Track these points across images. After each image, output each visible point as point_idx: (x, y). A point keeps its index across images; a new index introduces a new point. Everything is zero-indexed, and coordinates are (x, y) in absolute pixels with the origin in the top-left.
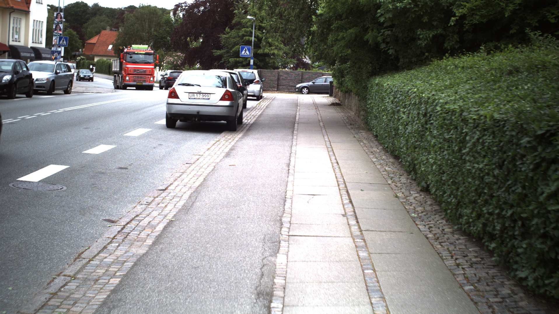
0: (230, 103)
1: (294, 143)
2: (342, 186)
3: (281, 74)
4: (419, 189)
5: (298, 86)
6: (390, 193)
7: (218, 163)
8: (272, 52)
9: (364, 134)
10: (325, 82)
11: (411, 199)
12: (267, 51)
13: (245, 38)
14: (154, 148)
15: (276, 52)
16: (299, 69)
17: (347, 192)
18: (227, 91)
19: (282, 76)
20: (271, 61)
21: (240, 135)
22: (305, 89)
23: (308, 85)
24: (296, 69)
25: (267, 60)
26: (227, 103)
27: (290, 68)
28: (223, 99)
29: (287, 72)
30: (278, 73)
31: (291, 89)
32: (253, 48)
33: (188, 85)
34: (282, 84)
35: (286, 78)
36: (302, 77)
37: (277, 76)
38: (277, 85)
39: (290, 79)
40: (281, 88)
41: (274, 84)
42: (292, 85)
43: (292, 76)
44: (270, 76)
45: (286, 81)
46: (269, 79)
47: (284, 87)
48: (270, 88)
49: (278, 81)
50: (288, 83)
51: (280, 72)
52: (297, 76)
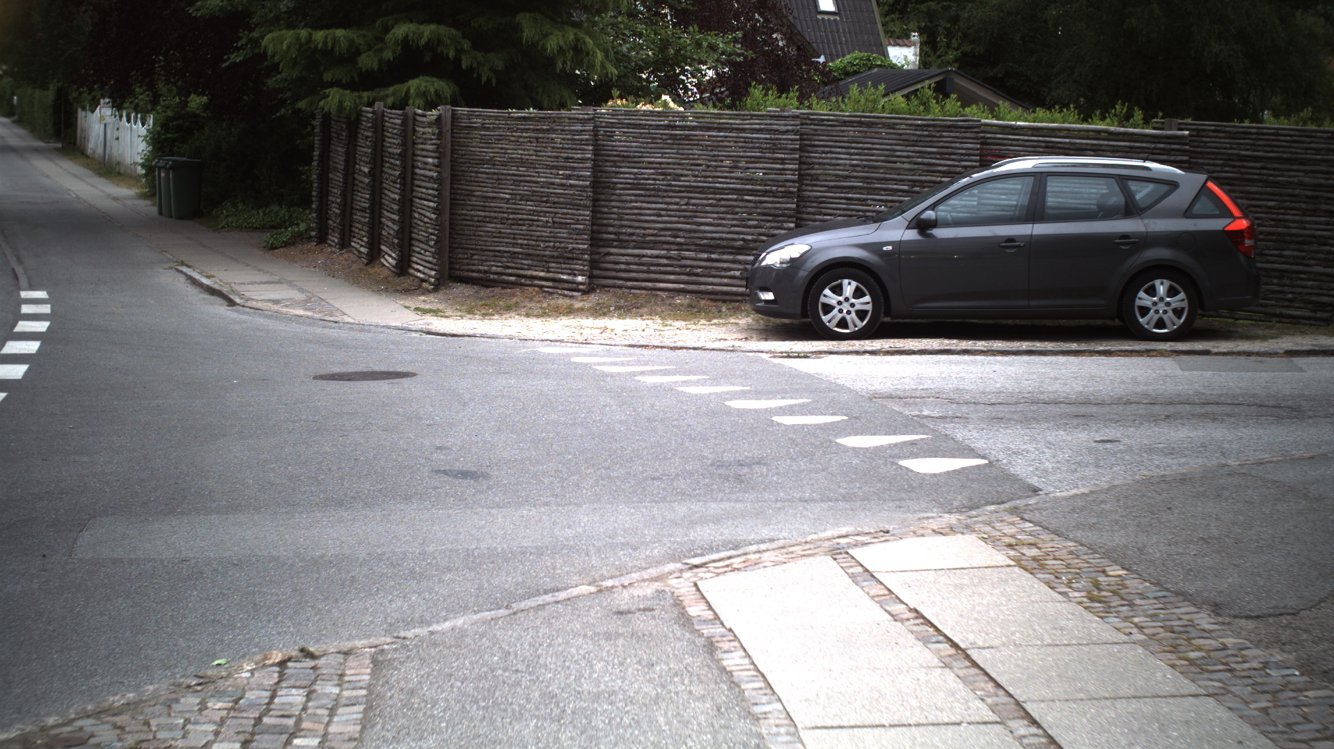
3: (621, 140)
10: (1037, 214)
22: (850, 286)
23: (872, 247)
29: (670, 124)
30: (600, 136)
34: (629, 230)
35: (663, 180)
36: (800, 169)
37: (583, 160)
38: (592, 239)
39: (700, 184)
40: (628, 264)
41: (563, 233)
42: (721, 233)
43: (715, 161)
44: (531, 165)
45: (668, 200)
46: (524, 189)
47: (649, 252)
48: (530, 267)
49: (595, 200)
50: (684, 217)
51: (612, 125)
52: (758, 159)
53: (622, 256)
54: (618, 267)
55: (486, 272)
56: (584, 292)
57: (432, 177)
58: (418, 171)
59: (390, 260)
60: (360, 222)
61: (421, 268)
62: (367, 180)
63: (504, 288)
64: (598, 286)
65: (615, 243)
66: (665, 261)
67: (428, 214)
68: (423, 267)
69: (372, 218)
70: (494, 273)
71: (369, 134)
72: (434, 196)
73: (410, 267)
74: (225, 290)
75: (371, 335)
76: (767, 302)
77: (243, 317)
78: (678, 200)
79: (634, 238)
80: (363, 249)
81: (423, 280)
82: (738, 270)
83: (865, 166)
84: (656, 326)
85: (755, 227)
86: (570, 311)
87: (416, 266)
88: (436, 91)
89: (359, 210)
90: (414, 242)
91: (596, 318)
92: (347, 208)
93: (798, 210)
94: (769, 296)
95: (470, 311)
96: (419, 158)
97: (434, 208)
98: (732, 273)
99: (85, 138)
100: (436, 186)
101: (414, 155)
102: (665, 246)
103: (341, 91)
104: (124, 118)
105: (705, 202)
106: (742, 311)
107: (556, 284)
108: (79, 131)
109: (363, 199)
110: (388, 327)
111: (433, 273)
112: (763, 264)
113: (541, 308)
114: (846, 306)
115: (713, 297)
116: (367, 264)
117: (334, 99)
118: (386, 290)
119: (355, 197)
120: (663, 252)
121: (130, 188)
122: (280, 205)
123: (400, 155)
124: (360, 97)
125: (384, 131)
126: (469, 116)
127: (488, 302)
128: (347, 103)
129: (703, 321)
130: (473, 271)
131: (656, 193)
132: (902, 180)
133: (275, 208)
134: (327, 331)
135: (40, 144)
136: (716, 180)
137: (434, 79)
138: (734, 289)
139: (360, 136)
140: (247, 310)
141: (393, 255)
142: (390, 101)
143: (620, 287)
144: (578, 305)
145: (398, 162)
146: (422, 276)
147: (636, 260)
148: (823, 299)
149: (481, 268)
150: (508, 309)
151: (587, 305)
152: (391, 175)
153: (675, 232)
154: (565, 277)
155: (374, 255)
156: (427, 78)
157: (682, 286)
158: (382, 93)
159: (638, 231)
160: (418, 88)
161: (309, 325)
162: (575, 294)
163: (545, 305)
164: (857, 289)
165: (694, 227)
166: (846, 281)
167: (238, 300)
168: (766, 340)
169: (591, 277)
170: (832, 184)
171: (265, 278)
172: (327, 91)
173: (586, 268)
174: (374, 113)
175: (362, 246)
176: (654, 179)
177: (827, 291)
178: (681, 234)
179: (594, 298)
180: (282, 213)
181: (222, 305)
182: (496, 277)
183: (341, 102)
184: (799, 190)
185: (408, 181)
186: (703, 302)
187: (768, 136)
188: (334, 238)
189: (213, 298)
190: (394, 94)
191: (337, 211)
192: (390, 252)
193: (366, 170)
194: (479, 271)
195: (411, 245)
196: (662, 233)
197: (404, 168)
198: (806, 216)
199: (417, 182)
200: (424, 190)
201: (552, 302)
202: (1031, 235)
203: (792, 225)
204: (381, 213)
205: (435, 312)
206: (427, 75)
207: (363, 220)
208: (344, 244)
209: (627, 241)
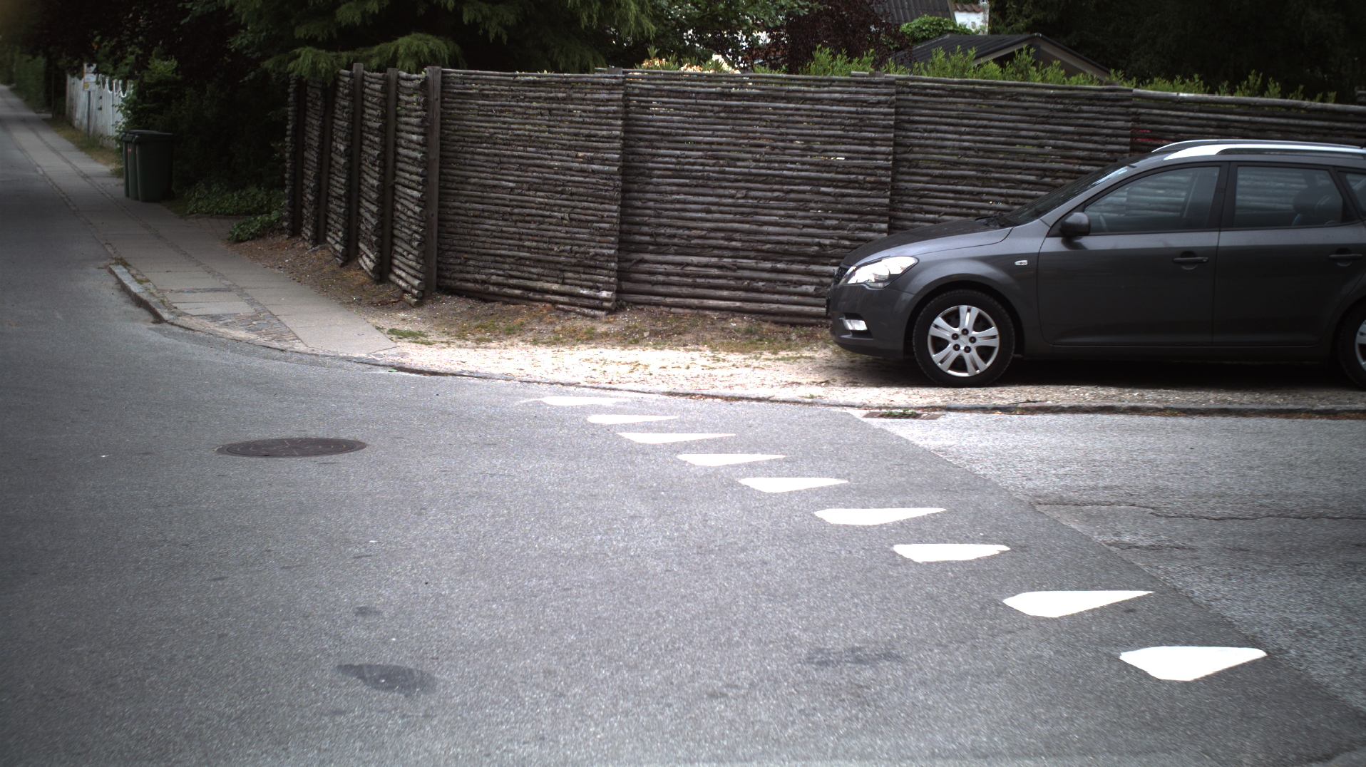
19: (666, 136)
30: (632, 107)
34: (669, 231)
35: (714, 165)
36: (895, 153)
37: (610, 138)
38: (621, 241)
39: (763, 171)
40: (668, 274)
41: (583, 234)
42: (789, 236)
43: (783, 141)
44: (543, 145)
45: (721, 191)
46: (533, 176)
47: (695, 259)
48: (540, 277)
49: (624, 191)
50: (742, 214)
51: (648, 92)
52: (839, 139)
54: (654, 278)
55: (484, 282)
56: (610, 311)
57: (416, 159)
58: (401, 151)
59: (368, 262)
60: (336, 213)
61: (403, 275)
62: (342, 161)
63: (506, 303)
64: (628, 302)
65: (651, 248)
66: (715, 272)
67: (412, 206)
68: (406, 275)
69: (349, 209)
70: (494, 284)
71: (346, 104)
72: (419, 184)
73: (391, 271)
74: (153, 301)
75: (324, 370)
76: (856, 333)
77: (166, 340)
78: (733, 192)
79: (676, 240)
80: (338, 247)
81: (405, 291)
82: (812, 284)
83: (979, 149)
84: (704, 361)
85: (835, 228)
86: (591, 338)
87: (398, 272)
88: (431, 51)
89: (336, 198)
90: (396, 241)
91: (625, 347)
92: (322, 194)
93: (892, 207)
94: (861, 326)
95: (461, 336)
96: (403, 134)
97: (418, 199)
98: (804, 288)
99: (73, 108)
100: (420, 170)
101: (398, 130)
102: (716, 252)
103: (315, 51)
104: (107, 85)
105: (769, 194)
106: (817, 339)
107: (574, 300)
108: (68, 100)
109: (338, 184)
110: (348, 359)
111: (416, 282)
112: (852, 281)
113: (554, 332)
114: (963, 342)
115: (778, 319)
116: (342, 266)
117: (306, 60)
118: (359, 302)
119: (331, 181)
120: (714, 260)
121: (107, 164)
122: (259, 187)
123: (379, 129)
124: (338, 58)
125: (363, 99)
126: (463, 80)
127: (486, 322)
128: (322, 65)
129: (767, 354)
130: (467, 281)
131: (704, 182)
132: (1028, 169)
133: (252, 190)
134: (268, 364)
135: (31, 114)
136: (783, 166)
137: (430, 37)
138: (807, 309)
139: (337, 106)
140: (176, 329)
141: (371, 256)
142: (375, 62)
143: (657, 305)
144: (601, 328)
145: (377, 139)
146: (404, 285)
147: (678, 269)
148: (933, 331)
149: (477, 276)
150: (510, 332)
151: (613, 329)
152: (370, 155)
153: (730, 234)
154: (585, 292)
155: (350, 256)
156: (420, 35)
157: (738, 304)
158: (365, 53)
159: (680, 232)
160: (409, 47)
161: (248, 354)
162: (597, 313)
163: (558, 328)
164: (979, 318)
165: (755, 227)
166: (964, 308)
167: (166, 316)
168: (854, 384)
169: (619, 291)
170: (937, 172)
171: (211, 282)
172: (298, 51)
173: (612, 280)
174: (351, 76)
175: (337, 242)
176: (702, 164)
177: (939, 321)
178: (737, 236)
179: (623, 320)
180: (259, 197)
181: (146, 321)
182: (496, 289)
183: (314, 63)
184: (893, 180)
185: (389, 163)
186: (766, 326)
187: (853, 109)
188: (308, 232)
189: (138, 310)
190: (380, 54)
191: (311, 198)
192: (368, 252)
193: (342, 148)
194: (476, 281)
195: (393, 244)
196: (712, 235)
197: (384, 146)
198: (901, 214)
199: (400, 165)
200: (407, 175)
201: (568, 324)
202: (1217, 247)
203: (884, 226)
204: (360, 202)
205: (414, 336)
206: (421, 32)
207: (339, 210)
208: (319, 239)
209: (666, 245)
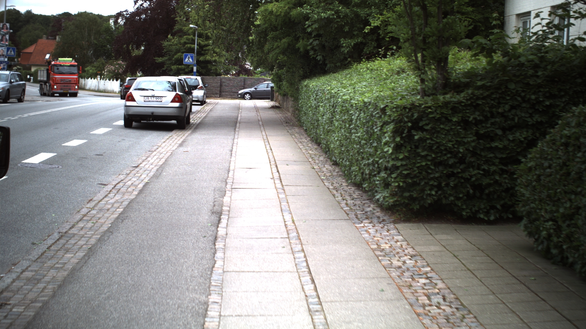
0: (180, 105)
1: (236, 137)
2: (273, 163)
3: (223, 80)
4: (331, 163)
5: (240, 92)
6: (309, 167)
7: (174, 150)
8: (214, 59)
9: (297, 129)
10: (267, 87)
11: (324, 169)
12: (208, 58)
13: (186, 45)
14: (119, 142)
15: (217, 58)
16: (241, 75)
17: (276, 166)
18: (177, 94)
19: (224, 82)
20: (213, 68)
21: (189, 132)
22: (248, 95)
23: (250, 91)
24: (239, 75)
25: (209, 67)
26: (177, 105)
27: (233, 75)
28: (173, 101)
29: (229, 78)
30: (221, 80)
31: (233, 95)
32: (195, 55)
33: (143, 89)
36: (244, 83)
37: (219, 82)
38: (220, 92)
41: (216, 91)
42: (235, 91)
43: (234, 83)
44: (213, 83)
46: (211, 86)
49: (220, 87)
51: (222, 78)
52: (239, 82)
53: (223, 93)
78: (230, 87)
105: (233, 87)
159: (225, 91)
165: (232, 90)
176: (227, 85)
196: (228, 91)
